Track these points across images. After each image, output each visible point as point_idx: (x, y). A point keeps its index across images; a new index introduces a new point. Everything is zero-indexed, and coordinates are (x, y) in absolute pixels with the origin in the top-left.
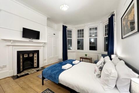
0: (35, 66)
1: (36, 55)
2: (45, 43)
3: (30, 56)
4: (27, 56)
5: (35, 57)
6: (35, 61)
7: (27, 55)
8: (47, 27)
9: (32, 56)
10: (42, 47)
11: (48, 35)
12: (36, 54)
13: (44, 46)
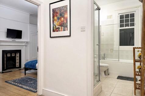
0: (17, 66)
1: (18, 55)
2: (27, 42)
3: (13, 56)
4: (10, 56)
5: (17, 57)
6: (18, 61)
7: (10, 54)
8: (29, 25)
9: (14, 55)
10: (24, 47)
11: (31, 33)
12: (19, 53)
13: (26, 46)
